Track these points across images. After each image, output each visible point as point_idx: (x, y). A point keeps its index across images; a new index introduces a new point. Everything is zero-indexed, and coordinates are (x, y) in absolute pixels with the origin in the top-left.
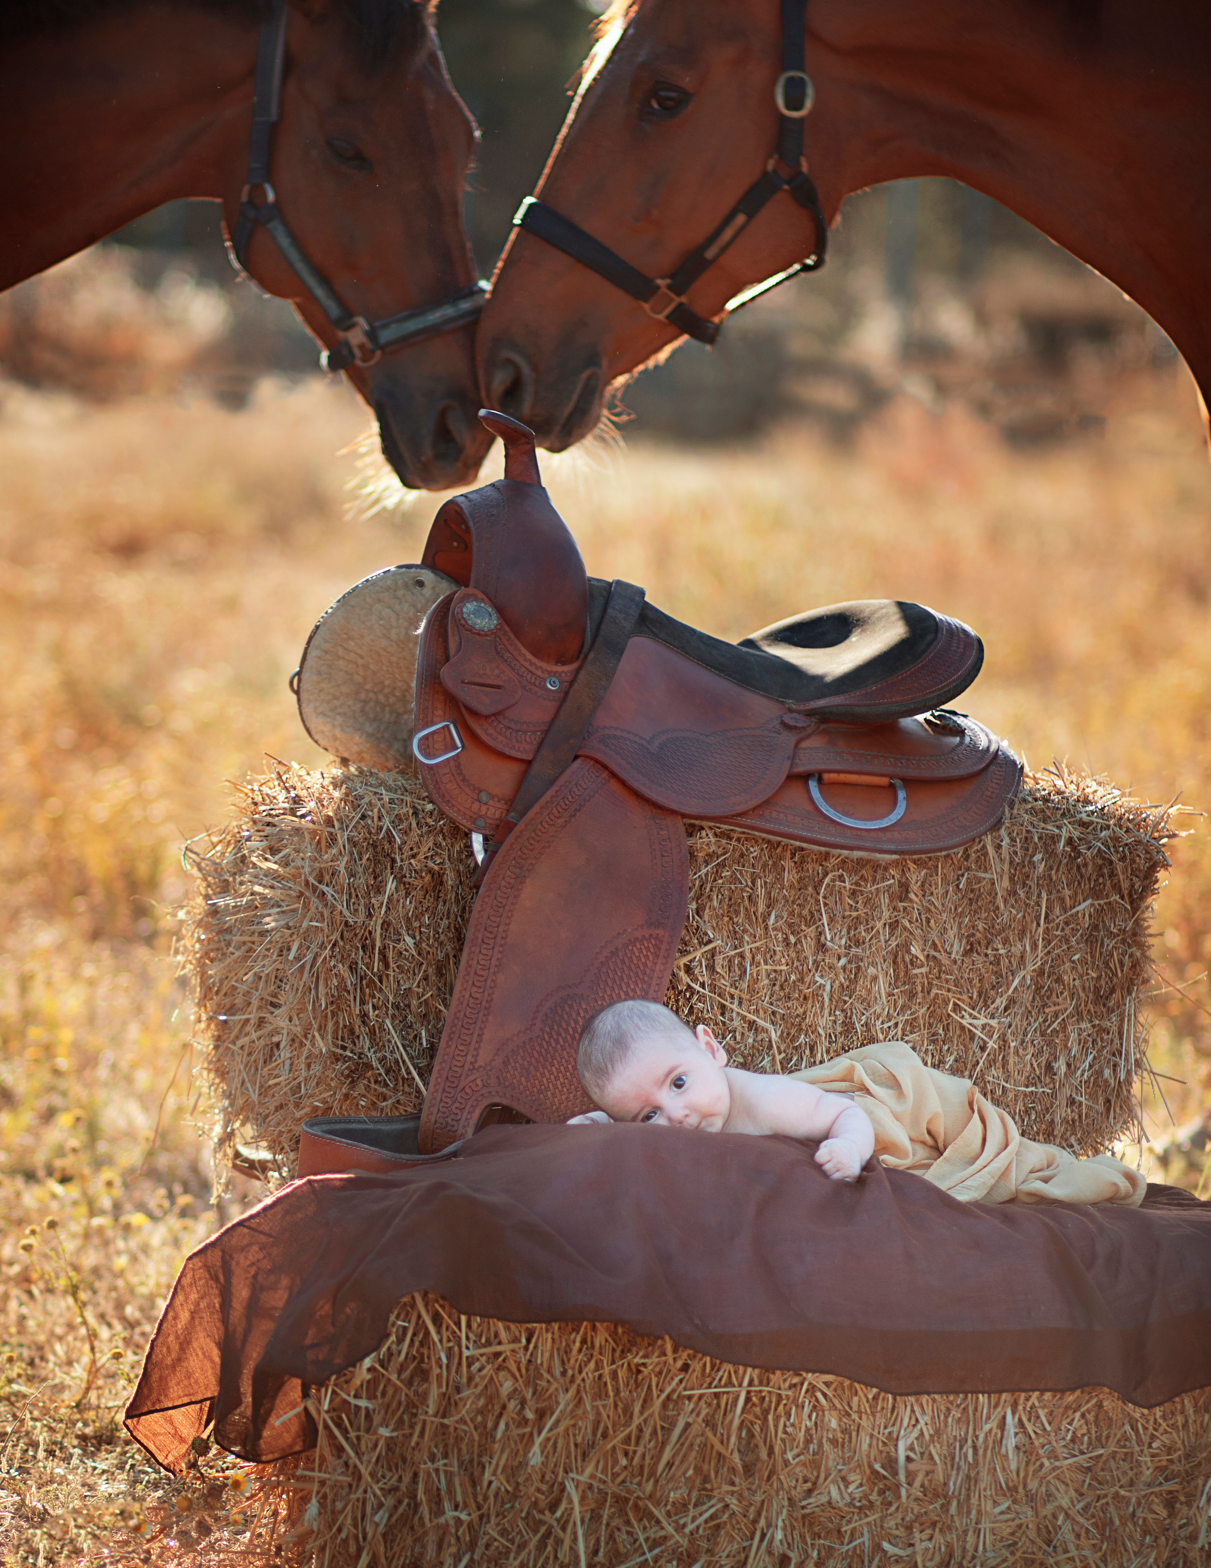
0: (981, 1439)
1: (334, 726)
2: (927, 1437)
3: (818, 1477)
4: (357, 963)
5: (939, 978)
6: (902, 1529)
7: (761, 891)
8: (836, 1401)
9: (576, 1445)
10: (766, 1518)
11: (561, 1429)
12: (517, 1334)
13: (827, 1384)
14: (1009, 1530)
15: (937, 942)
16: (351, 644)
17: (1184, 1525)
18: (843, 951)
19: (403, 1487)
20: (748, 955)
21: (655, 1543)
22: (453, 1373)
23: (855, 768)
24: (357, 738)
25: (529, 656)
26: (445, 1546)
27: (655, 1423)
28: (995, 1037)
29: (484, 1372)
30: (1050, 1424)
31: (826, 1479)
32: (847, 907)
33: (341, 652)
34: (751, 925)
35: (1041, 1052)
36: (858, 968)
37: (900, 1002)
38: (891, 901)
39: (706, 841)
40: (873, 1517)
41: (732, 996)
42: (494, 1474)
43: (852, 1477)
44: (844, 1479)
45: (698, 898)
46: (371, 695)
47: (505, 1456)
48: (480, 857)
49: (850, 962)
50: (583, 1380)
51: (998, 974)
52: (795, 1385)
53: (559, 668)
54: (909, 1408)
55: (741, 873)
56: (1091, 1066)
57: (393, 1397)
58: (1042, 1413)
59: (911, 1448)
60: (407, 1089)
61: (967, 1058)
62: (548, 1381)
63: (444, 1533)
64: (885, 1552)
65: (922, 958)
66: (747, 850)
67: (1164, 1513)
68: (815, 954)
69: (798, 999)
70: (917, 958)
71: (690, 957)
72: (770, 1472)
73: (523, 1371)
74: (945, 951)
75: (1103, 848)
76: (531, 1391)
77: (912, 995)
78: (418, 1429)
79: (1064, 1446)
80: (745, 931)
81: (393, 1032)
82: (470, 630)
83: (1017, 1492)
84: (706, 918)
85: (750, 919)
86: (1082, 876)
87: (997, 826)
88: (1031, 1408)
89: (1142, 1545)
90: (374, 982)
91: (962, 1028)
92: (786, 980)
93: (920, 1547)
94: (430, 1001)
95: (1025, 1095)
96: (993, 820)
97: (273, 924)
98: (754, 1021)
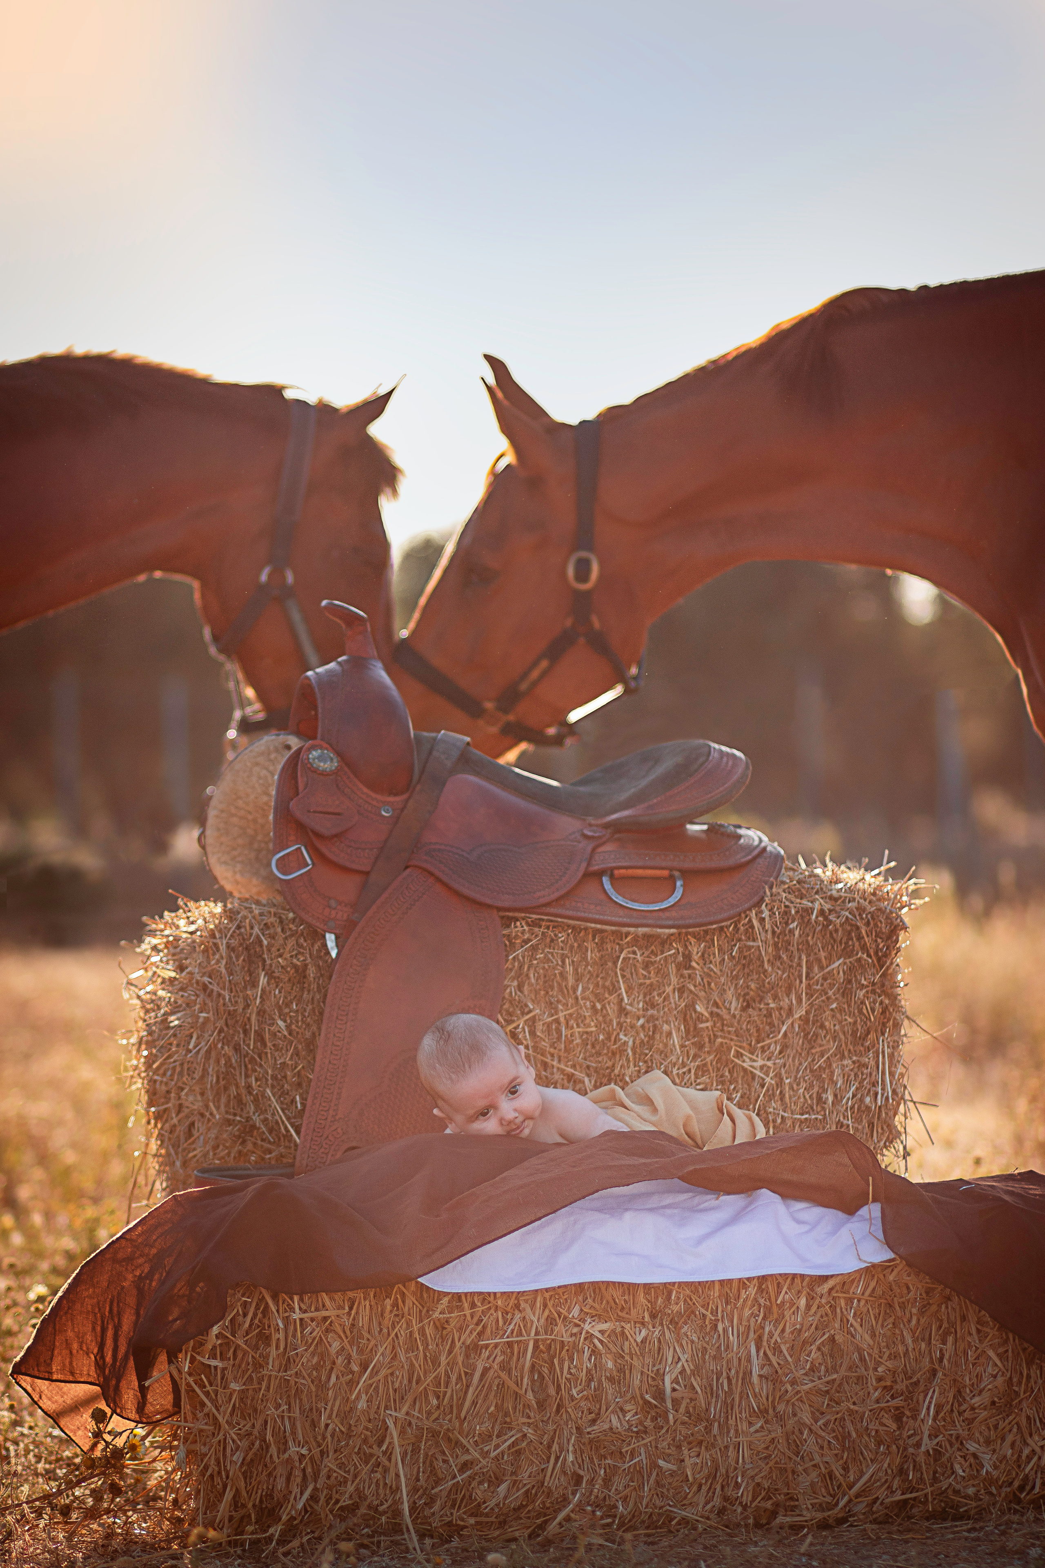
0: (733, 1371)
1: (235, 873)
2: (688, 1372)
3: (600, 1409)
4: (240, 1045)
5: (722, 1030)
6: (674, 1449)
7: (569, 969)
8: (611, 1346)
9: (395, 1391)
10: (559, 1444)
11: (381, 1376)
12: (341, 1303)
13: (602, 1332)
14: (763, 1446)
15: (718, 1000)
16: (240, 803)
17: (912, 1435)
18: (641, 1012)
19: (255, 1432)
20: (562, 1020)
21: (464, 1467)
22: (290, 1338)
23: (640, 864)
24: (255, 881)
25: (365, 790)
26: (292, 1478)
27: (460, 1370)
28: (771, 1075)
29: (314, 1334)
30: (791, 1357)
31: (607, 1410)
32: (641, 977)
33: (233, 810)
34: (564, 997)
35: (812, 1086)
36: (655, 1026)
37: (692, 1053)
38: (678, 970)
39: (520, 928)
40: (648, 1440)
41: (552, 1055)
42: (330, 1417)
43: (627, 1407)
44: (622, 1409)
45: (518, 975)
46: (263, 845)
47: (337, 1403)
48: (334, 954)
49: (648, 1021)
50: (396, 1335)
51: (771, 1025)
52: (575, 1334)
53: (392, 799)
54: (672, 1349)
55: (552, 955)
56: (854, 1096)
57: (242, 1359)
58: (784, 1348)
59: (676, 1381)
60: (287, 1144)
61: (750, 1094)
62: (368, 1340)
63: (292, 1468)
64: (659, 1467)
65: (706, 1014)
66: (556, 935)
67: (894, 1426)
68: (619, 1016)
69: (606, 1054)
70: (703, 1015)
71: (514, 1025)
72: (558, 1404)
73: (348, 1333)
74: (725, 1008)
75: (850, 916)
76: (355, 1348)
77: (701, 1047)
78: (264, 1384)
79: (805, 1374)
80: (559, 1001)
81: (272, 1098)
82: (315, 771)
83: (768, 1413)
84: (526, 993)
85: (563, 993)
86: (835, 941)
87: (759, 904)
88: (775, 1344)
89: (877, 1453)
90: (255, 1059)
91: (745, 1070)
92: (596, 1040)
93: (688, 1462)
94: (303, 1072)
95: (801, 1122)
96: (756, 899)
97: (176, 1023)
98: (573, 1075)
